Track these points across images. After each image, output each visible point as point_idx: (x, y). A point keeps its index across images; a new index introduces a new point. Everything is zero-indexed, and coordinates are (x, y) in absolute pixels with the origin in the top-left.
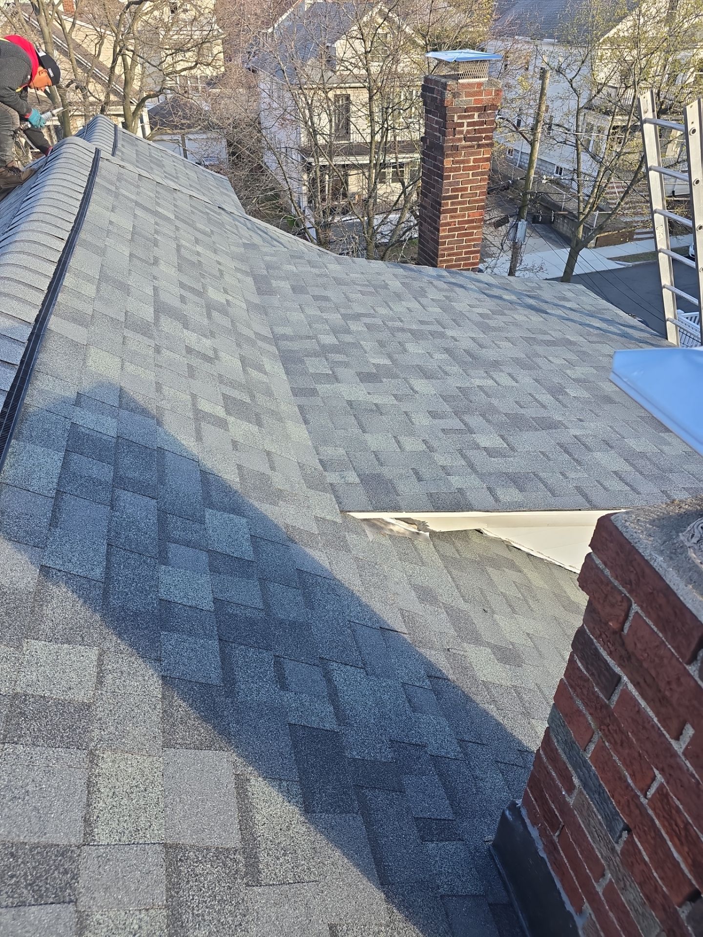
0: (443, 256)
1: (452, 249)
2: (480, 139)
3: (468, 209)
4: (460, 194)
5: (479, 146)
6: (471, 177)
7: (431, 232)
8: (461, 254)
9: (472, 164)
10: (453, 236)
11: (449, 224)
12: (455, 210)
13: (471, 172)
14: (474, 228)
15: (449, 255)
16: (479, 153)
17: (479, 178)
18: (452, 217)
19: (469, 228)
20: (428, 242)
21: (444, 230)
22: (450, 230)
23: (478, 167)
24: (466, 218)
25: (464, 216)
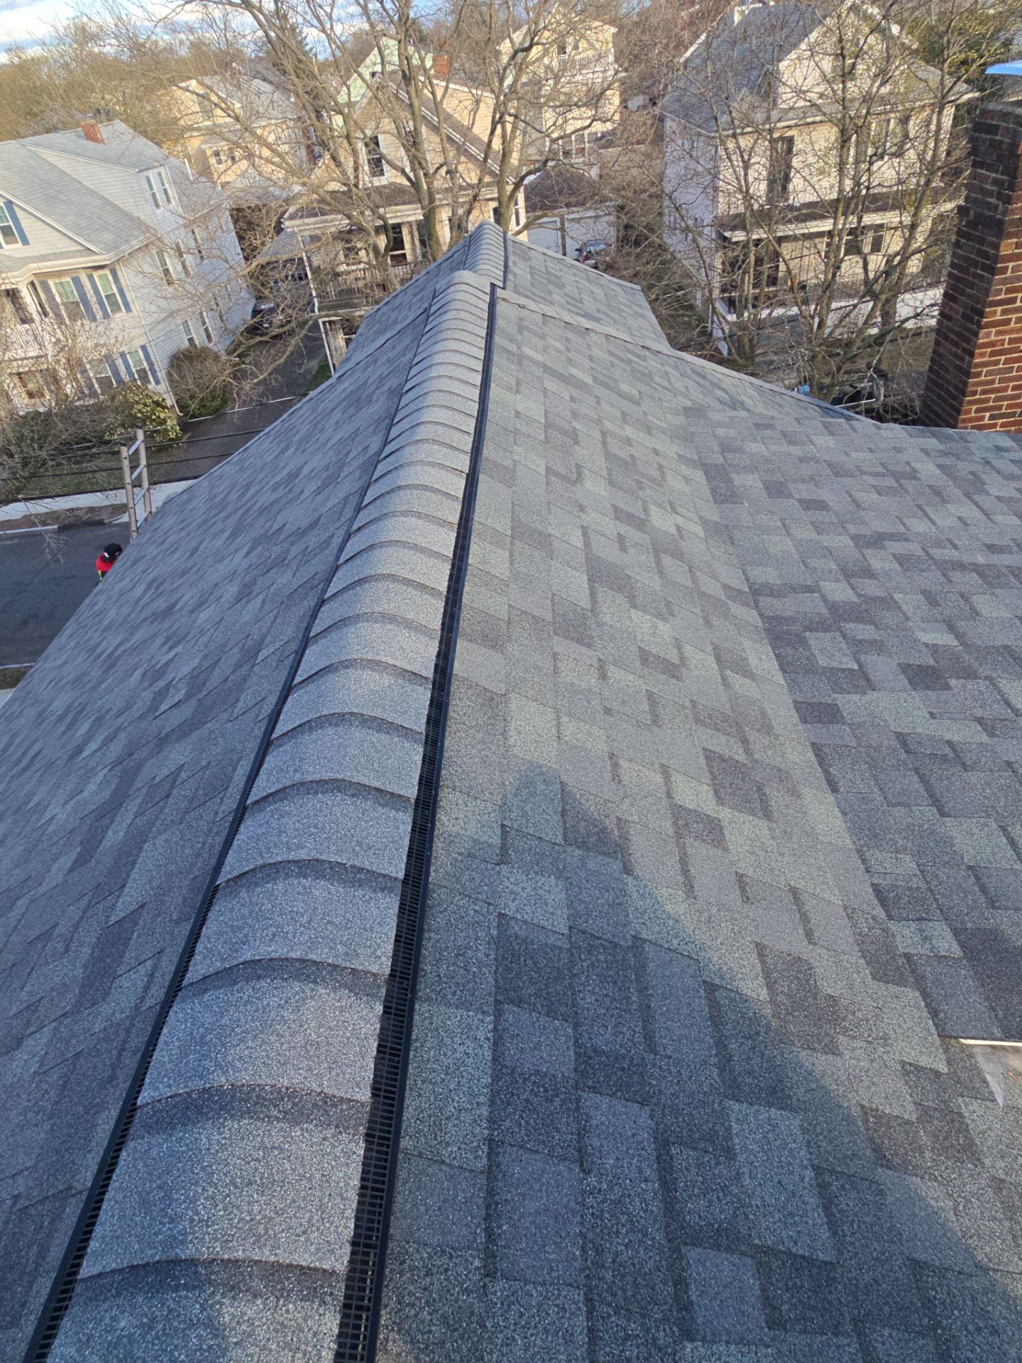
0: (974, 393)
1: (992, 382)
10: (997, 363)
11: (992, 344)
15: (984, 392)
20: (947, 370)
21: (982, 355)
22: (992, 354)
25: (1020, 330)
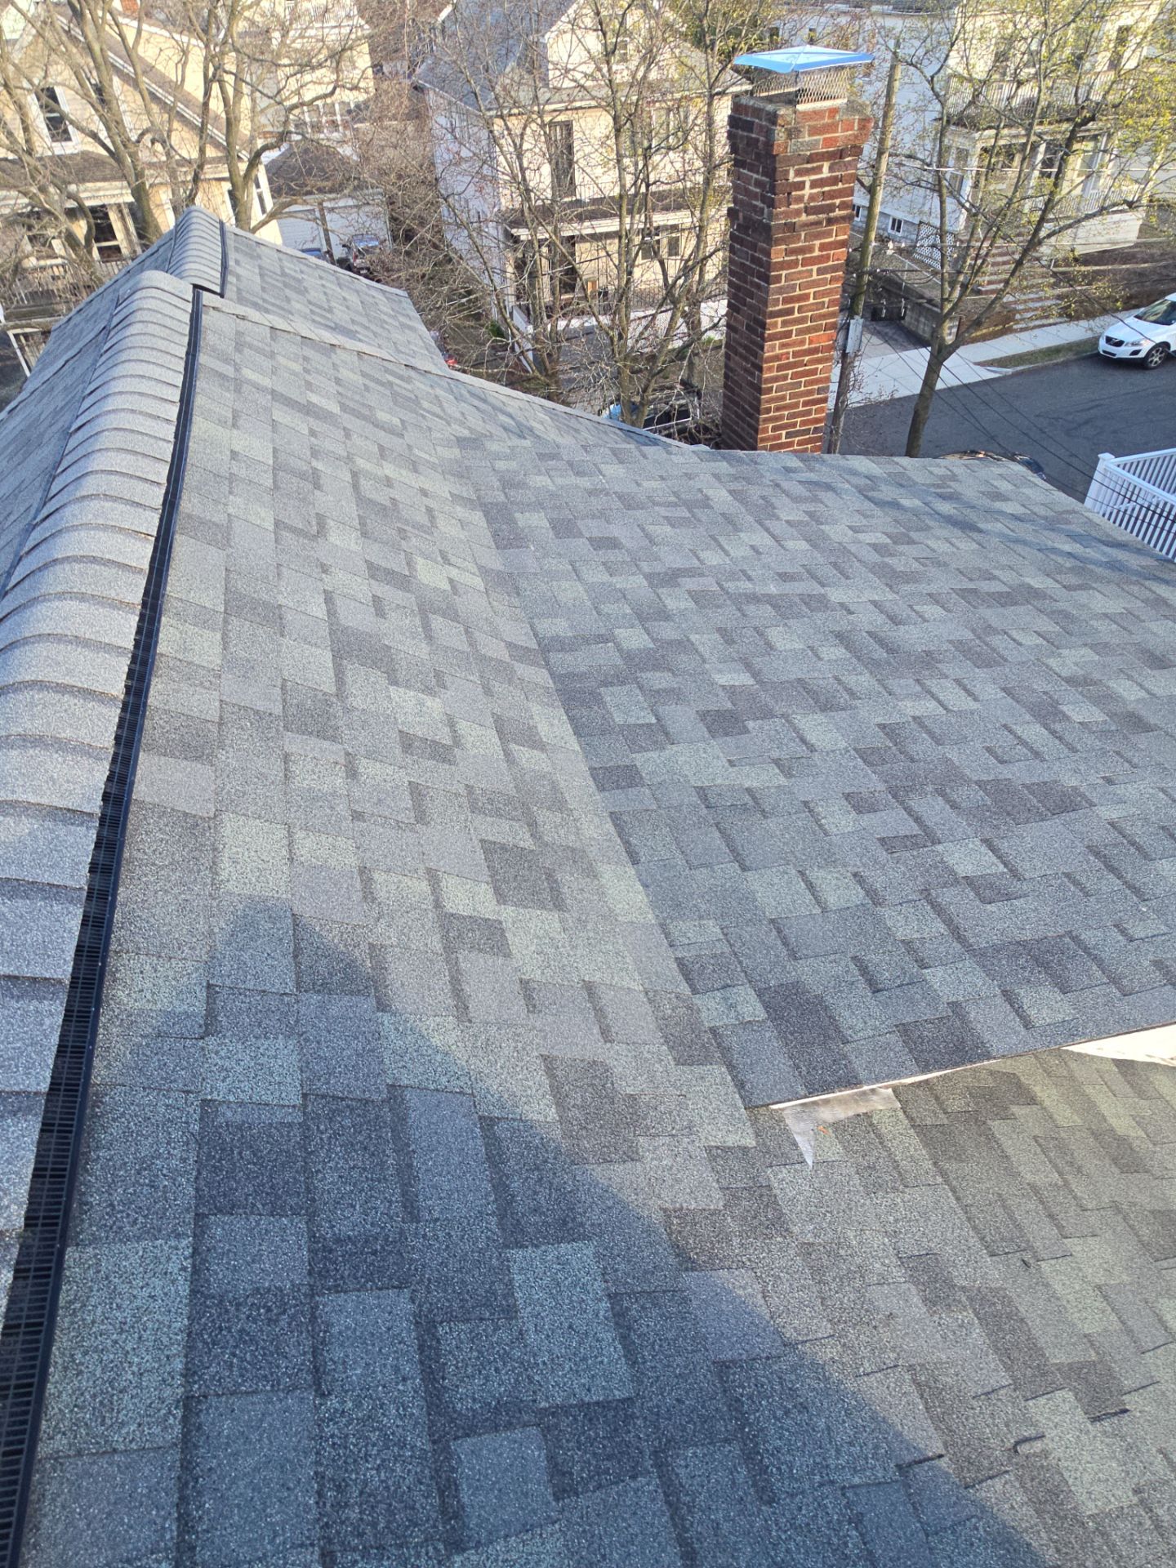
0: (768, 410)
1: (783, 398)
2: (831, 208)
3: (808, 330)
4: (797, 305)
5: (830, 221)
6: (815, 277)
7: (746, 370)
8: (796, 405)
9: (817, 253)
10: (785, 378)
11: (777, 358)
12: (788, 334)
13: (815, 268)
14: (819, 361)
15: (778, 409)
16: (829, 234)
17: (828, 276)
18: (783, 346)
19: (811, 362)
20: (741, 387)
21: (770, 369)
22: (780, 368)
23: (828, 258)
24: (806, 346)
25: (802, 342)
